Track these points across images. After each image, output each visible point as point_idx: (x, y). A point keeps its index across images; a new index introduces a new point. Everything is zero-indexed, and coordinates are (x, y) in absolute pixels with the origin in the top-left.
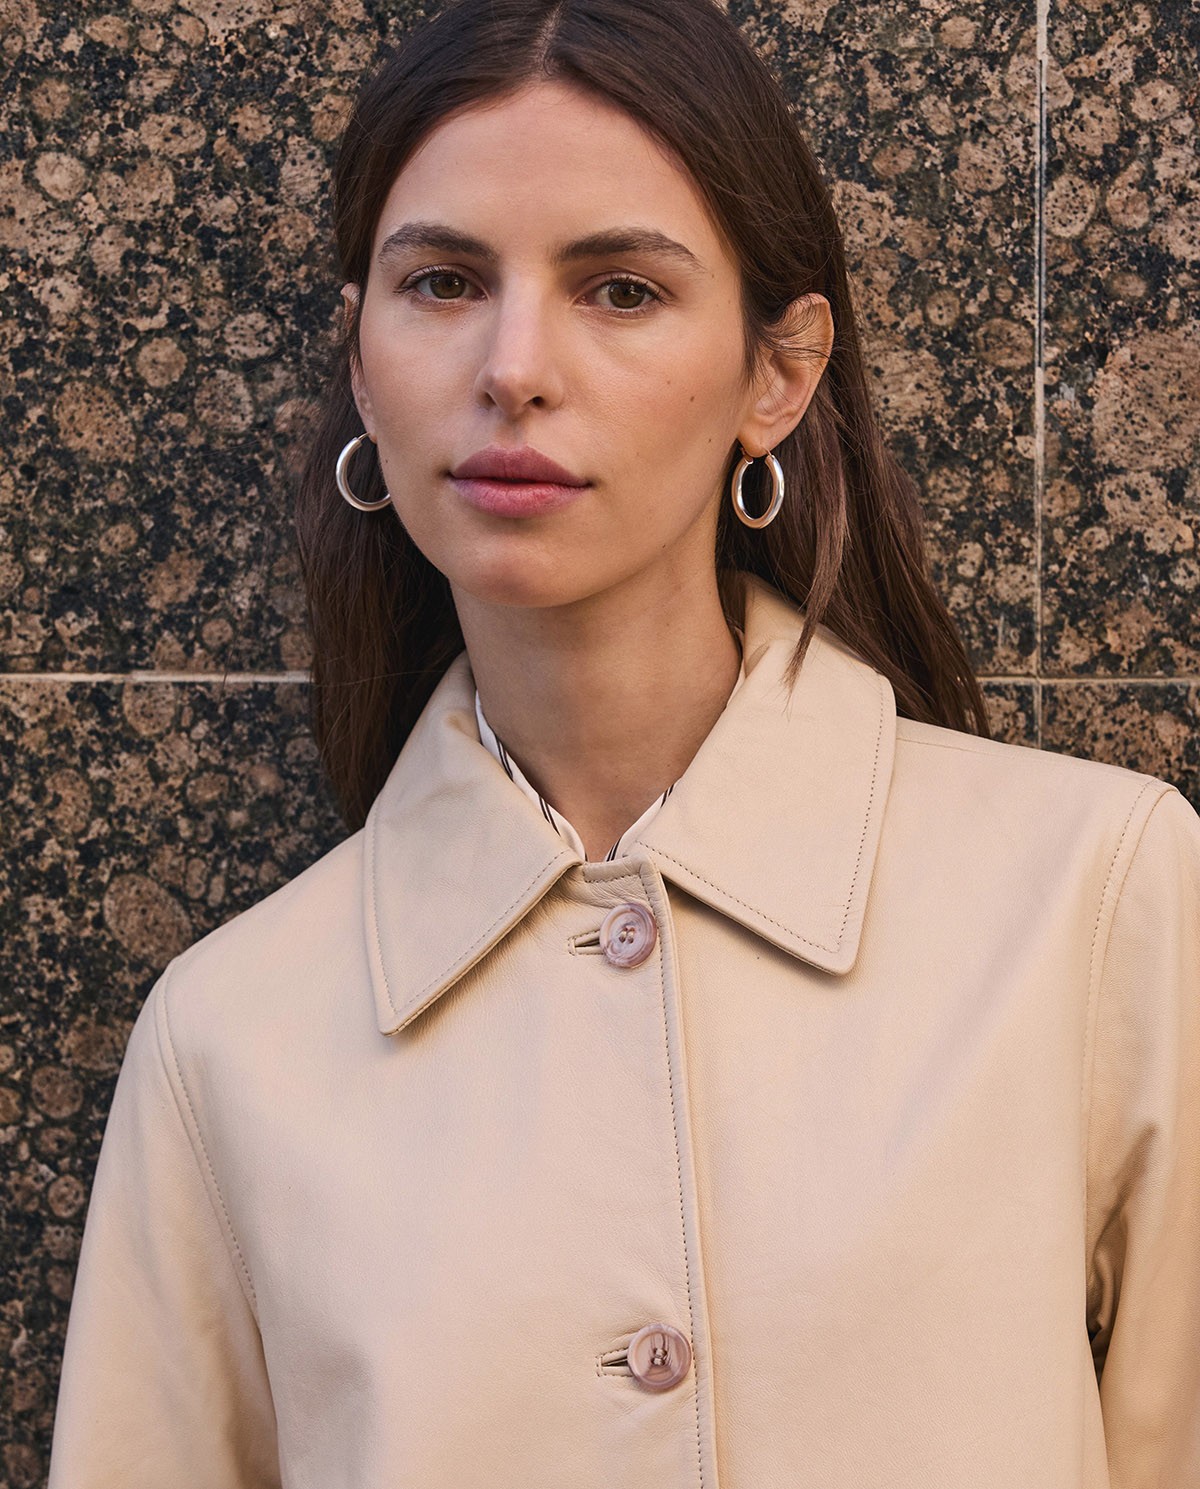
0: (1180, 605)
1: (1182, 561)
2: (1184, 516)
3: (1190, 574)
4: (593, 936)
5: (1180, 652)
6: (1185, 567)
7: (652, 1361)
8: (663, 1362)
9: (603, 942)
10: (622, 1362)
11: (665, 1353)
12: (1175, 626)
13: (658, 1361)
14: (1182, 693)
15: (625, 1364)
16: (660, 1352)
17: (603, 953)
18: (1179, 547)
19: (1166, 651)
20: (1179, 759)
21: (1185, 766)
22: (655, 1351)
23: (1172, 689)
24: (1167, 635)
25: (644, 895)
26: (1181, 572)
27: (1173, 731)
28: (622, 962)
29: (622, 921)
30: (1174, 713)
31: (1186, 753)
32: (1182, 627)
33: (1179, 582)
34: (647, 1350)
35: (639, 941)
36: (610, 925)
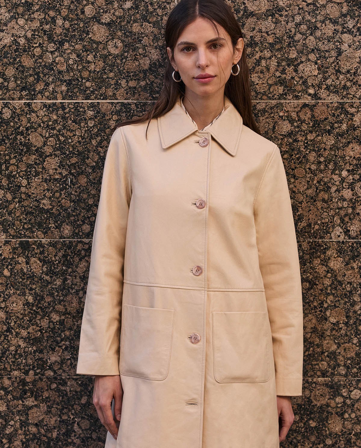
8: (201, 205)
10: (195, 204)
11: (202, 203)
17: (199, 144)
25: (207, 137)
28: (203, 146)
34: (199, 203)
35: (206, 144)
36: (201, 140)
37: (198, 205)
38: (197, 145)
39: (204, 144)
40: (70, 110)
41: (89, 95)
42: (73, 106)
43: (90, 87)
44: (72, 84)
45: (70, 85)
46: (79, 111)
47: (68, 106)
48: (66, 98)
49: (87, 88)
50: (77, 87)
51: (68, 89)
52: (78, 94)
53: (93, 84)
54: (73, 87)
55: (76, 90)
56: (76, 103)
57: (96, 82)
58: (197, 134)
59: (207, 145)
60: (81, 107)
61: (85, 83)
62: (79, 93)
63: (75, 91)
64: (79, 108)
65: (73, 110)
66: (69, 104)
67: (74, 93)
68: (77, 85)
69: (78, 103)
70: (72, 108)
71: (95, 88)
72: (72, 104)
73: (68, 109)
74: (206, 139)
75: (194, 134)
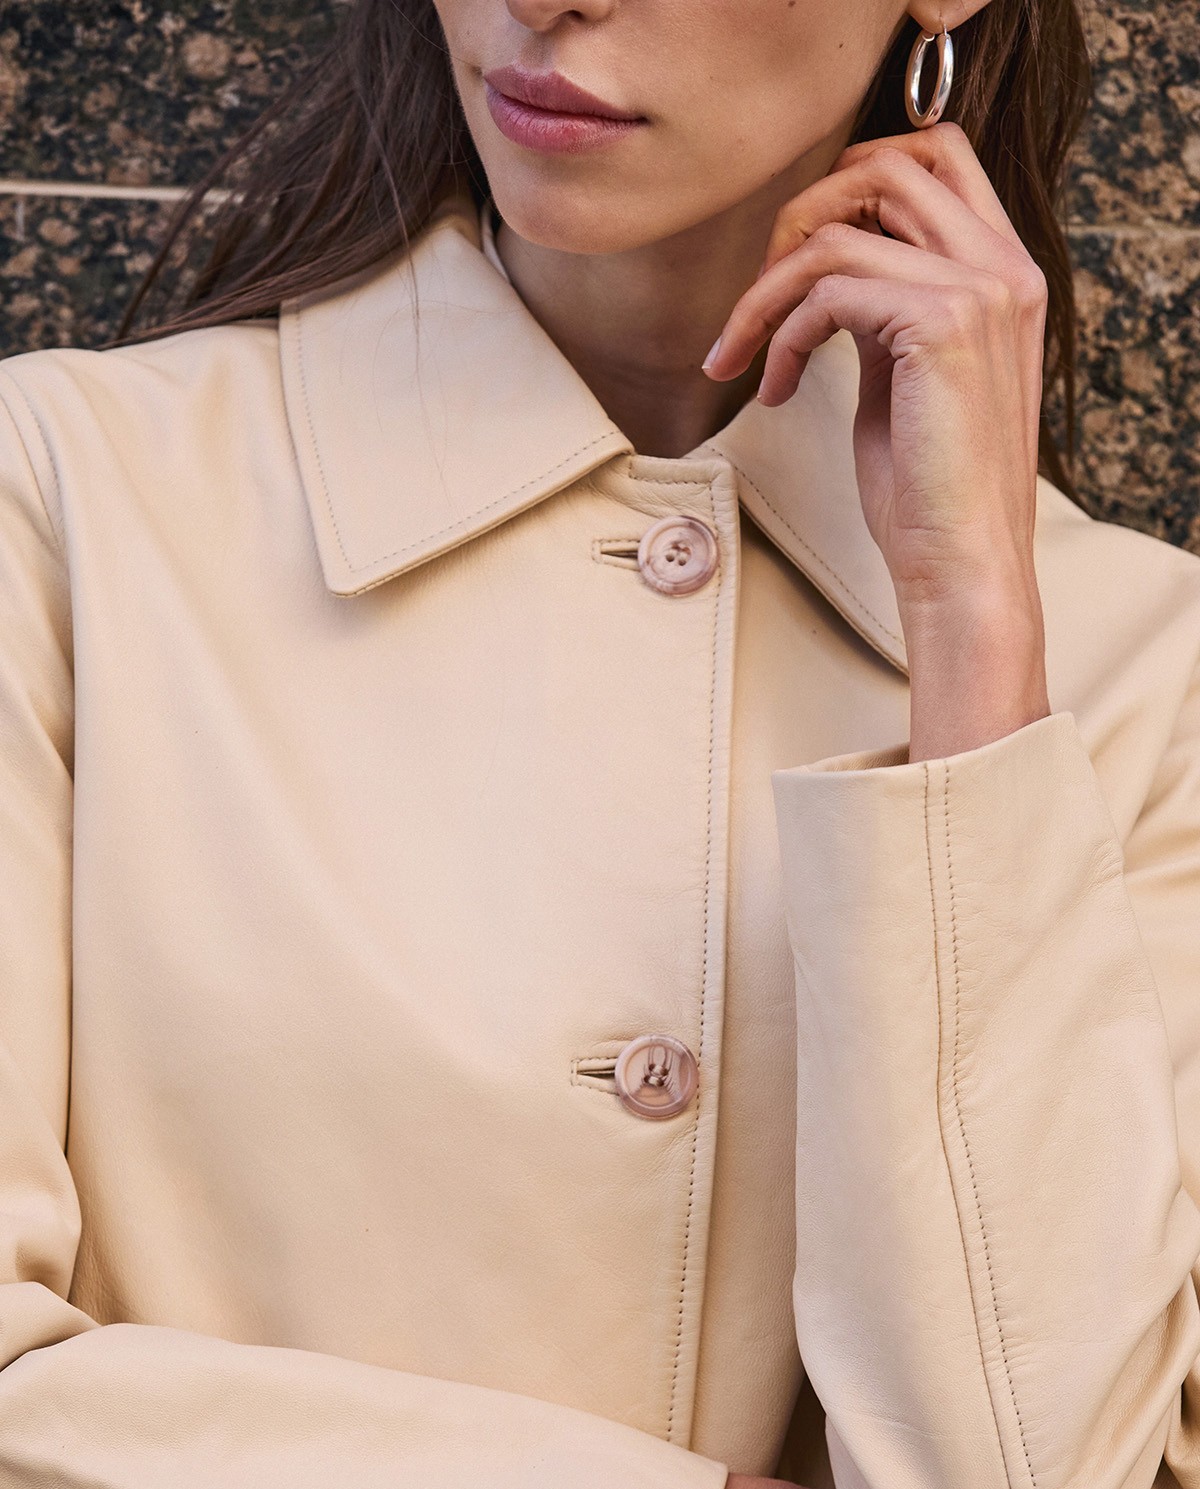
0: (1108, 132)
1: (1114, 73)
2: (1119, 14)
3: (1123, 90)
4: (631, 546)
5: (1105, 192)
6: (1117, 81)
7: (646, 1079)
8: (661, 1083)
9: (642, 556)
10: (608, 1074)
11: (665, 1072)
12: (1101, 158)
13: (653, 1080)
14: (1105, 245)
15: (612, 1076)
16: (658, 1069)
17: (638, 570)
18: (1110, 55)
19: (1087, 191)
20: (1097, 333)
21: (1104, 341)
22: (651, 1067)
23: (1091, 241)
24: (1089, 170)
25: (708, 511)
26: (1111, 87)
27: (1091, 295)
28: (667, 586)
29: (673, 535)
30: (1093, 272)
31: (1106, 324)
32: (1110, 160)
33: (1107, 100)
34: (641, 1063)
35: (693, 568)
36: (655, 537)
37: (630, 1079)
38: (621, 573)
39: (674, 573)
40: (45, 259)
41: (208, 144)
42: (68, 234)
43: (221, 82)
44: (68, 42)
45: (52, 52)
46: (121, 277)
47: (32, 226)
48: (18, 165)
49: (192, 83)
50: (110, 76)
51: (36, 88)
52: (116, 130)
53: (247, 57)
54: (74, 69)
55: (103, 97)
56: (102, 204)
57: (267, 37)
58: (621, 480)
59: (703, 580)
60: (138, 243)
61: (178, 39)
62: (130, 124)
63: (89, 108)
64: (120, 249)
65: (68, 266)
66: (42, 209)
67: (85, 120)
68: (113, 53)
69: (118, 206)
70: (66, 250)
71: (259, 85)
72: (61, 215)
73: (31, 255)
74: (692, 524)
75: (591, 482)
